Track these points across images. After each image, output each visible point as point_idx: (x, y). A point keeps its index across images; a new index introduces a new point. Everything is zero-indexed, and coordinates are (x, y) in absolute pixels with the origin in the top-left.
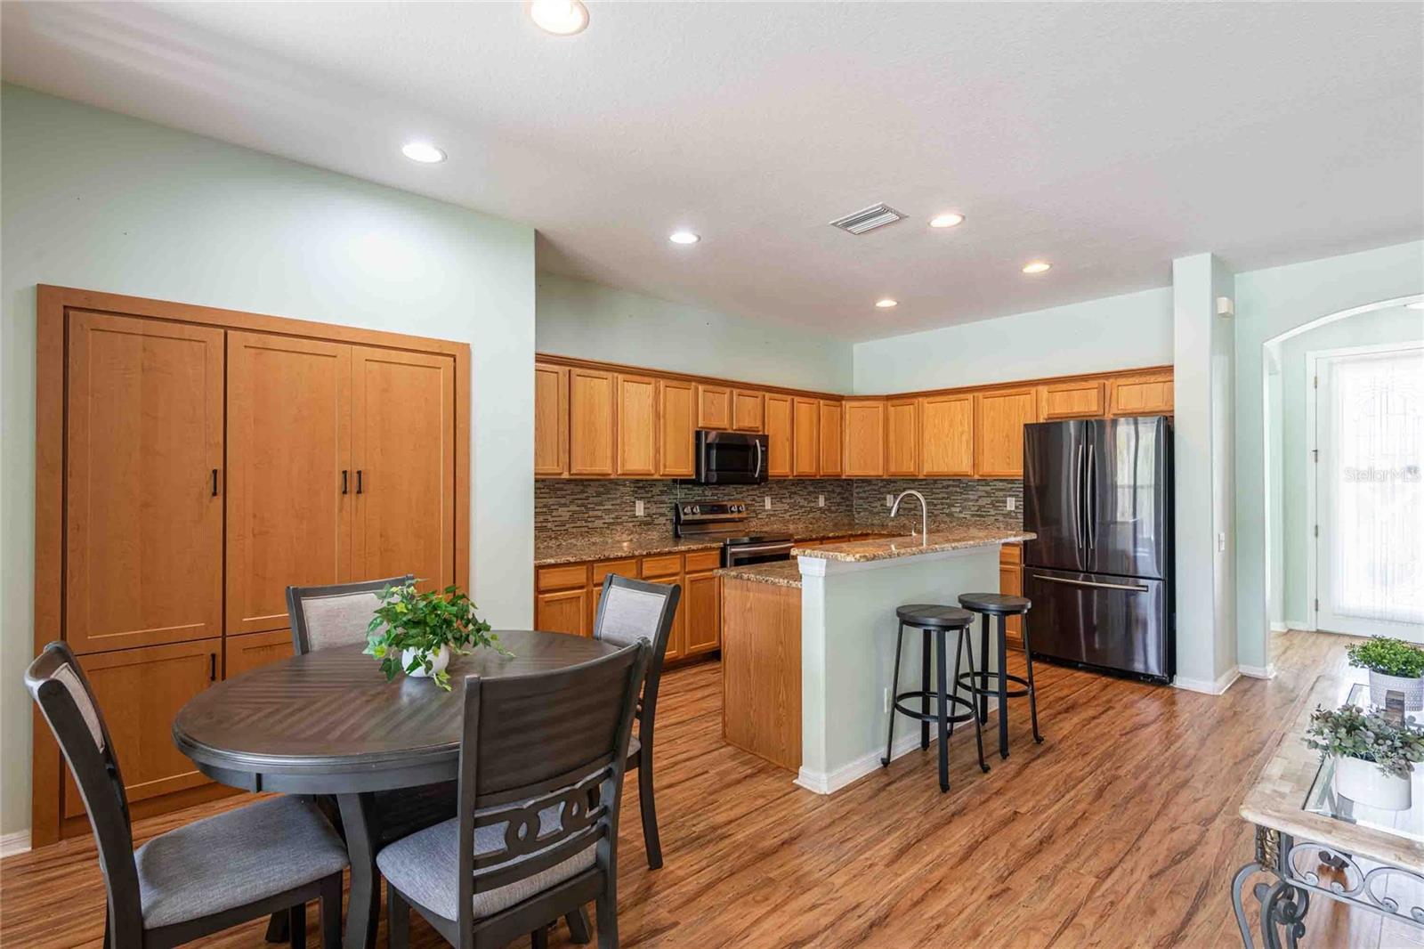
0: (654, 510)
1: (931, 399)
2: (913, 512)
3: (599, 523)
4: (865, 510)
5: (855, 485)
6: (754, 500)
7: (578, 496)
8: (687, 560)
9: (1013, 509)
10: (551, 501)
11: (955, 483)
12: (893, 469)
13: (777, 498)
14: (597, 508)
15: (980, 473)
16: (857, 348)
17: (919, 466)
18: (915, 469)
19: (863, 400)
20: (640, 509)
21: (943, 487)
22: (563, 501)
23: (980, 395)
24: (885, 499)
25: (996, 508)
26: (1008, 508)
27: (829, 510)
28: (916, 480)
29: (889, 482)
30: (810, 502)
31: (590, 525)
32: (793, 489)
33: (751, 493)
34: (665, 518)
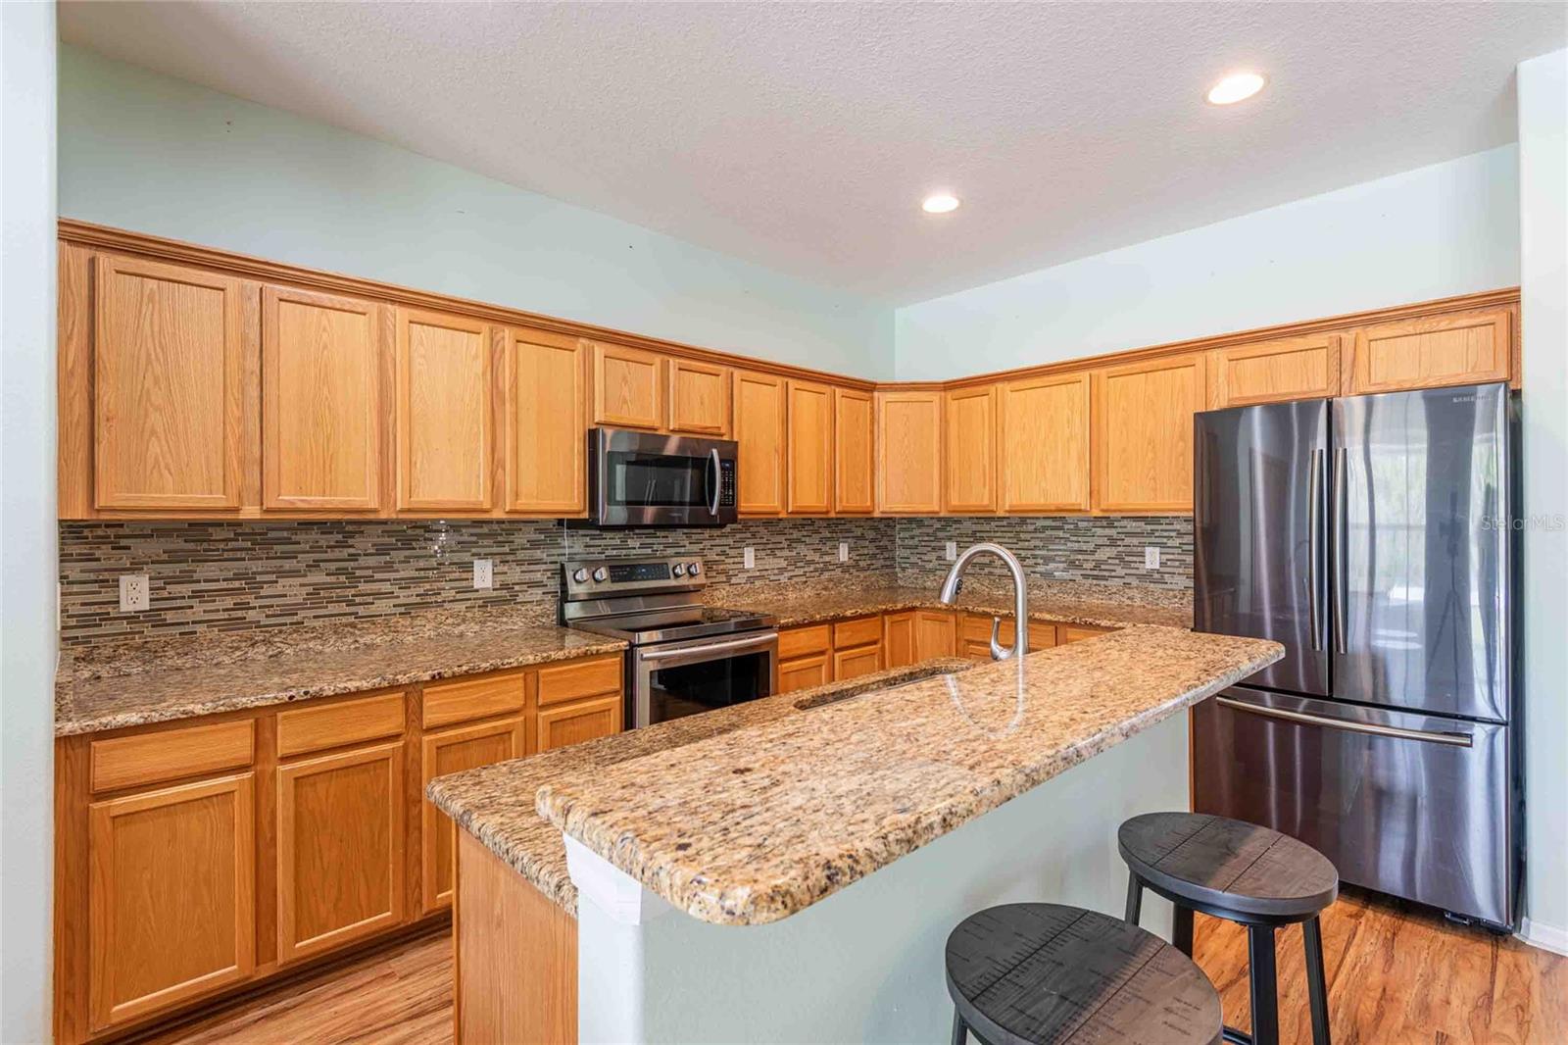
0: (515, 574)
1: (1017, 384)
2: (987, 570)
3: (382, 606)
4: (914, 565)
5: (898, 526)
6: (723, 553)
7: (330, 555)
8: (541, 679)
9: (1157, 566)
10: (255, 566)
11: (1054, 524)
12: (955, 501)
13: (767, 549)
14: (377, 576)
15: (1102, 507)
16: (901, 314)
17: (997, 498)
18: (990, 498)
19: (908, 390)
20: (483, 575)
21: (1036, 531)
22: (288, 565)
23: (1103, 372)
24: (943, 548)
25: (1126, 564)
26: (1148, 566)
27: (856, 566)
28: (992, 519)
29: (947, 522)
30: (823, 554)
31: (361, 611)
32: (796, 535)
33: (717, 542)
34: (540, 591)
